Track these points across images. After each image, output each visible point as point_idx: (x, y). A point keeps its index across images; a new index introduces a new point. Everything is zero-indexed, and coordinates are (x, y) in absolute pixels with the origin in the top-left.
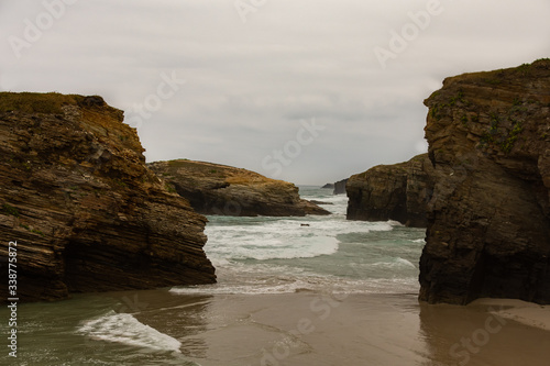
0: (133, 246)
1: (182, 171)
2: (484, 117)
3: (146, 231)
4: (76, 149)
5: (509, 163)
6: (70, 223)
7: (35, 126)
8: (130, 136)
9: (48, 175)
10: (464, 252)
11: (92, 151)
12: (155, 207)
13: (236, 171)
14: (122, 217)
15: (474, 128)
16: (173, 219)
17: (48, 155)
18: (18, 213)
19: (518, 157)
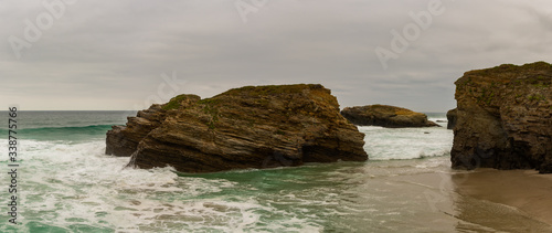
0: (332, 147)
1: (377, 110)
2: (479, 90)
3: (338, 140)
4: (306, 108)
5: (490, 109)
6: (304, 138)
7: (290, 99)
8: (333, 101)
9: (296, 118)
10: (469, 148)
11: (314, 108)
12: (342, 130)
13: (400, 109)
14: (327, 134)
15: (475, 94)
16: (349, 135)
17: (295, 110)
18: (284, 134)
19: (493, 107)
